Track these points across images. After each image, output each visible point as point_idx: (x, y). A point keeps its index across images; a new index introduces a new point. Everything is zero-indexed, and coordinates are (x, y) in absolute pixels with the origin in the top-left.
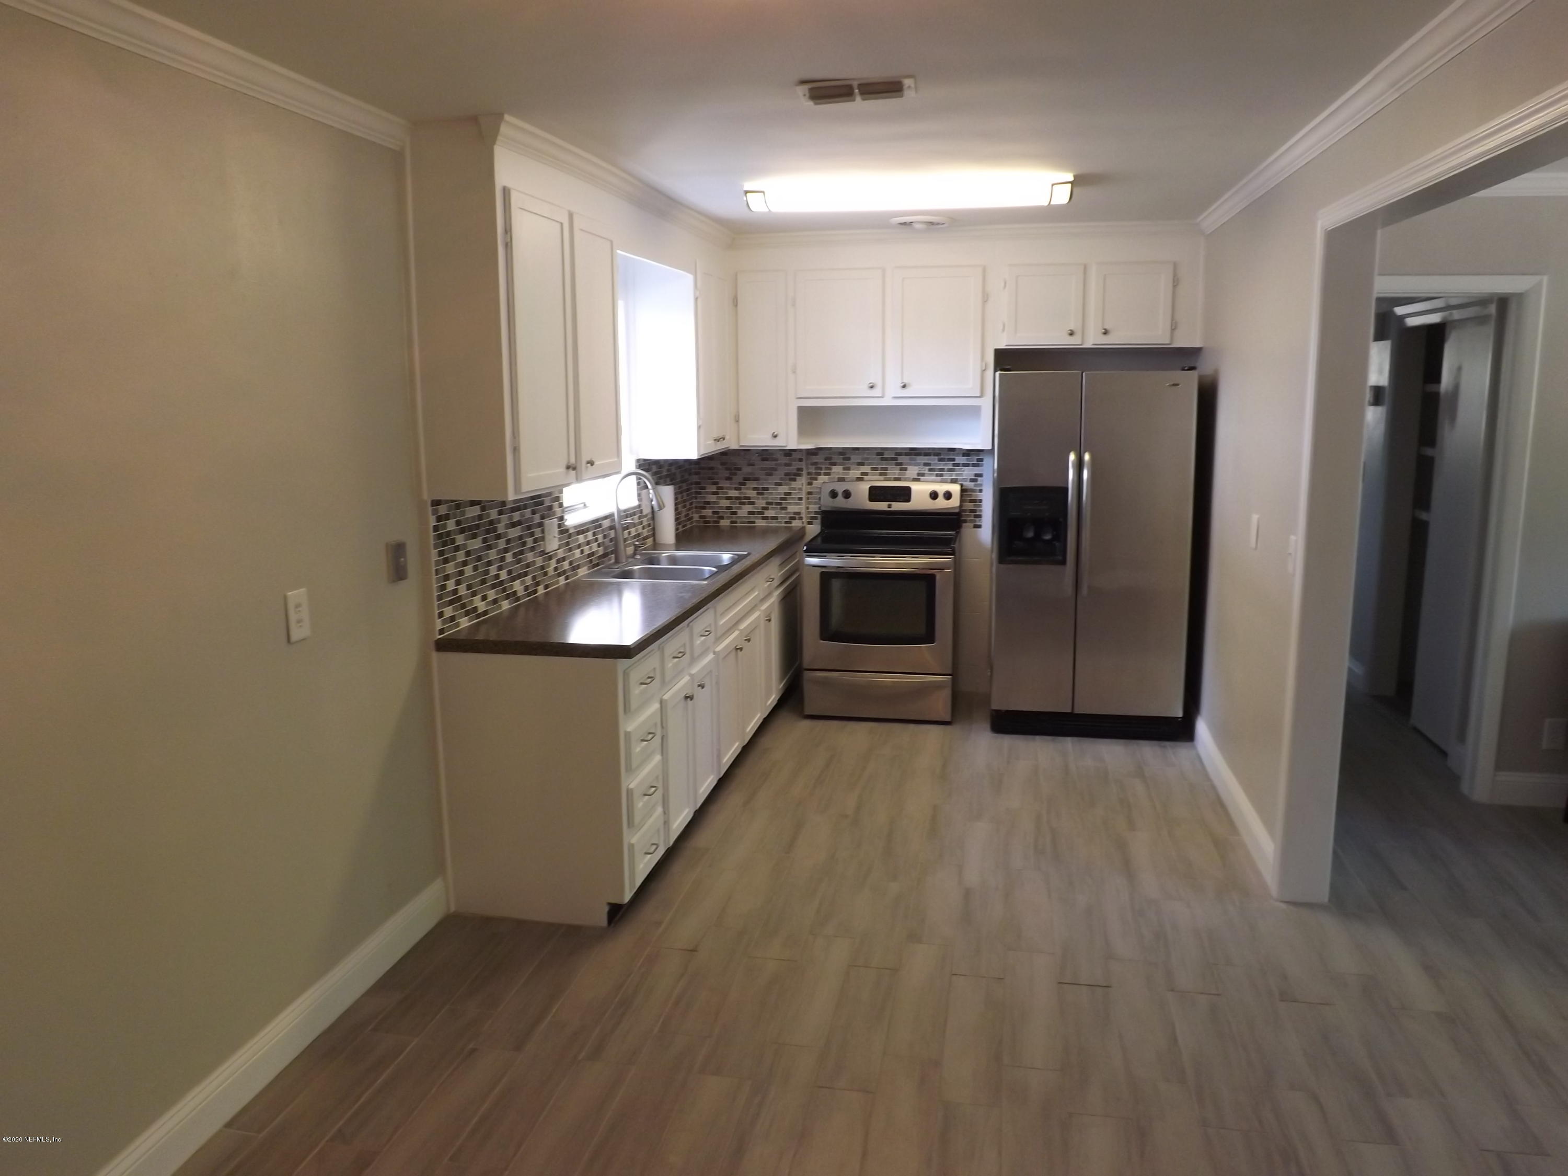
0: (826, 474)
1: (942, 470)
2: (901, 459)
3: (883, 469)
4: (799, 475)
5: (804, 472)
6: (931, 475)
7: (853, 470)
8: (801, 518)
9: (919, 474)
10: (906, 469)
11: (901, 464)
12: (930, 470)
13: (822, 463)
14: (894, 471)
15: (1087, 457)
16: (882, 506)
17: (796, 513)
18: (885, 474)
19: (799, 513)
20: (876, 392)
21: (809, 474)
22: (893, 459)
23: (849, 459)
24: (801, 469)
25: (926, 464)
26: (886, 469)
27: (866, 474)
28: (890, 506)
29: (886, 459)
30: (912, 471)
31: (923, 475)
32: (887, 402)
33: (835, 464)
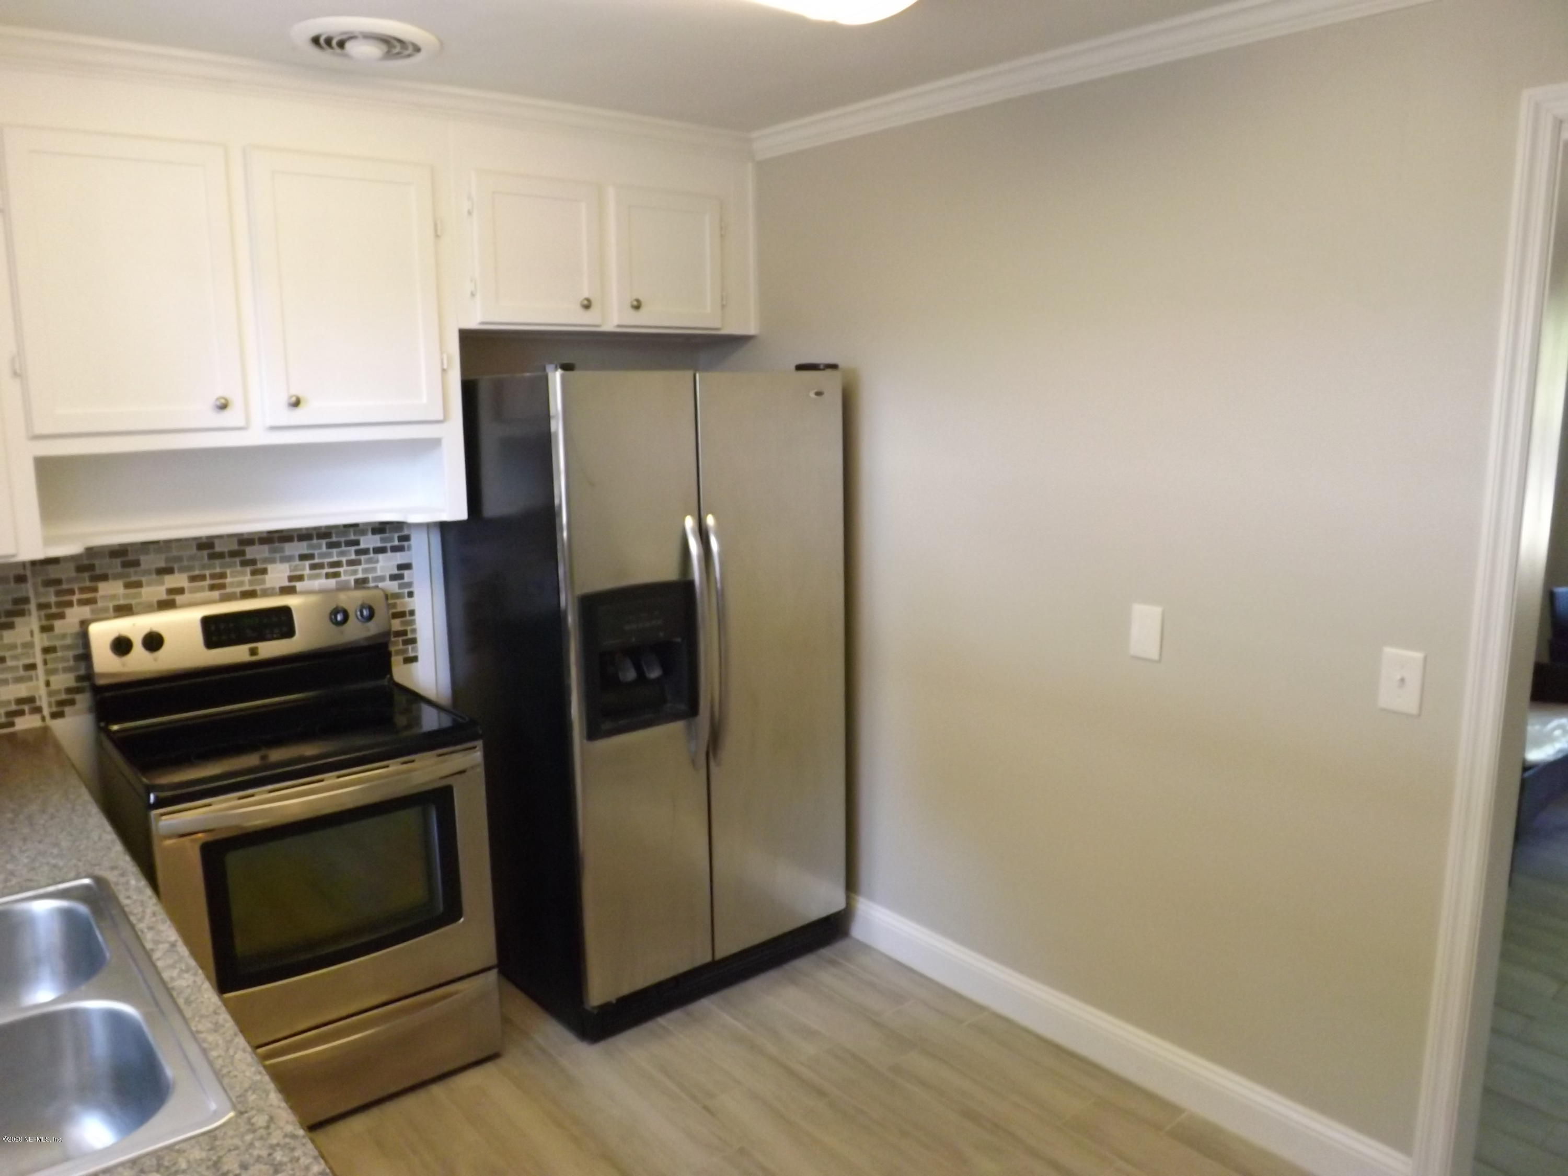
0: (82, 603)
1: (338, 564)
2: (251, 552)
3: (213, 576)
4: (22, 613)
5: (33, 606)
6: (317, 577)
7: (149, 584)
8: (38, 710)
9: (291, 579)
10: (264, 571)
11: (253, 562)
12: (313, 567)
13: (70, 581)
14: (240, 578)
15: (710, 520)
16: (237, 654)
17: (20, 701)
18: (222, 586)
19: (31, 700)
20: (229, 418)
21: (41, 607)
22: (233, 554)
23: (136, 563)
24: (26, 600)
25: (303, 557)
26: (223, 576)
27: (181, 591)
28: (253, 652)
29: (221, 556)
30: (278, 574)
31: (300, 578)
32: (256, 437)
33: (104, 578)
